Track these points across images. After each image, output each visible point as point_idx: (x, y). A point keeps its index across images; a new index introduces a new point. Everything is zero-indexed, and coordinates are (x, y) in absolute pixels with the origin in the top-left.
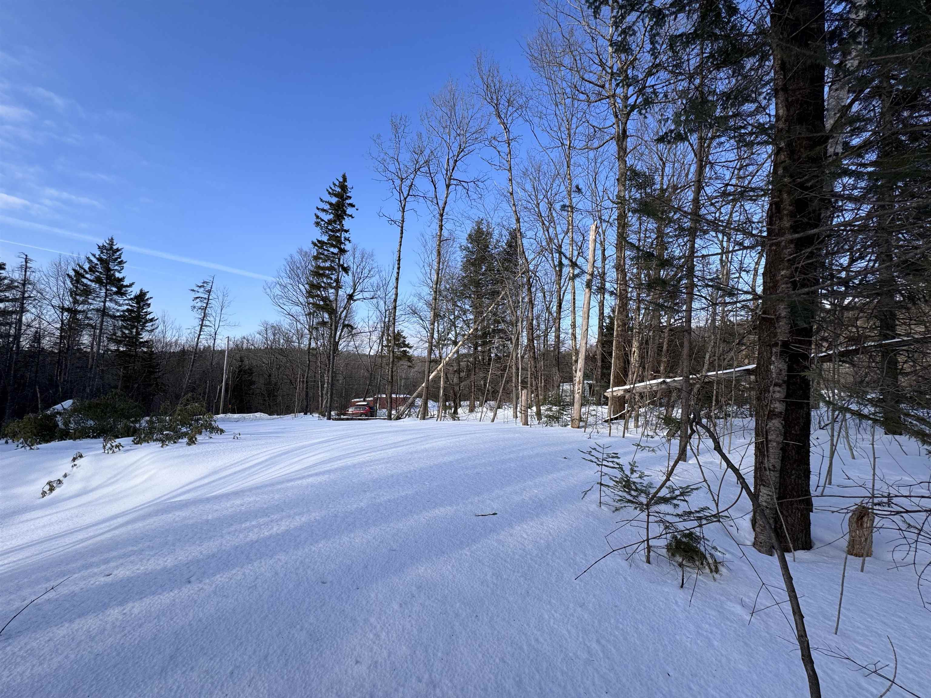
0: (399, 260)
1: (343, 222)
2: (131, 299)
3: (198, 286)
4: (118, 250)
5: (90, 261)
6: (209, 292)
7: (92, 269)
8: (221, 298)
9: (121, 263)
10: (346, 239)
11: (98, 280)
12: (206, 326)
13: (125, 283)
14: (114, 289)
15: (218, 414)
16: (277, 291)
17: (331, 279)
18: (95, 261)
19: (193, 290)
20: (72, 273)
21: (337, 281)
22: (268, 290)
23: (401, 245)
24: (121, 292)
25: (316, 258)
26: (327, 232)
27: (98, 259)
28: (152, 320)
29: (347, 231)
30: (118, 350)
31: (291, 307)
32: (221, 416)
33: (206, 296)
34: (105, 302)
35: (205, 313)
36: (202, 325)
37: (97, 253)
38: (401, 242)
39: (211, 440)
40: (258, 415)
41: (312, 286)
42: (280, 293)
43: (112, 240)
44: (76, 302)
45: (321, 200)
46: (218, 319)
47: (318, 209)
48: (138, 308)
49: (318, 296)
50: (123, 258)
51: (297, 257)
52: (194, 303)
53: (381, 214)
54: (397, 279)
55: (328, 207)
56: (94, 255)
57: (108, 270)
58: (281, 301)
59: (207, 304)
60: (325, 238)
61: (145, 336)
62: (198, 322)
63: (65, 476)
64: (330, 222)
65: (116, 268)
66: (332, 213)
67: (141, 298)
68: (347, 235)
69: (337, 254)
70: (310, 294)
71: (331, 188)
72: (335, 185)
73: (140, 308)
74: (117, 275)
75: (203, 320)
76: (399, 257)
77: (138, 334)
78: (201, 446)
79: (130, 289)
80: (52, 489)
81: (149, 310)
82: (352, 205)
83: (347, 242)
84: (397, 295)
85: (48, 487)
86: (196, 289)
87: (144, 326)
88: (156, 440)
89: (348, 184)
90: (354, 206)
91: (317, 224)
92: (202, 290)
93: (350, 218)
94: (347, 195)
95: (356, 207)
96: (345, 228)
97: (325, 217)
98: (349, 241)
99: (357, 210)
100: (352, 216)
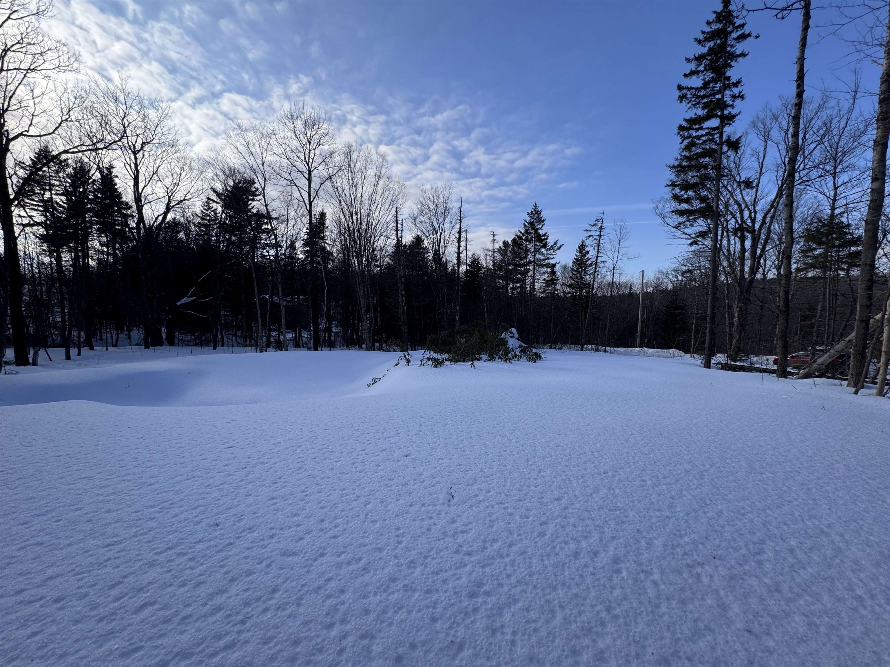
1: (729, 72)
2: (550, 249)
3: (591, 225)
4: (540, 212)
5: (525, 226)
6: (601, 228)
7: (527, 232)
8: (619, 232)
9: (542, 221)
10: (734, 97)
12: (600, 262)
15: (634, 346)
19: (587, 231)
21: (718, 167)
23: (804, 45)
24: (545, 246)
26: (699, 103)
27: (528, 223)
28: (591, 265)
29: (736, 85)
32: (638, 349)
34: (535, 255)
35: (598, 250)
37: (528, 219)
40: (672, 351)
41: (678, 186)
43: (535, 206)
46: (616, 253)
48: (582, 256)
50: (543, 217)
56: (526, 221)
57: (536, 230)
59: (599, 241)
60: (701, 112)
64: (705, 85)
65: (540, 226)
68: (736, 91)
69: (717, 127)
72: (709, 23)
74: (541, 232)
75: (597, 257)
77: (582, 277)
79: (548, 241)
81: (589, 256)
82: (744, 37)
83: (738, 101)
85: (372, 382)
86: (589, 228)
87: (585, 271)
89: (735, 6)
90: (749, 35)
91: (682, 98)
92: (594, 228)
93: (740, 59)
94: (736, 25)
95: (754, 34)
96: (734, 80)
97: (696, 82)
98: (742, 97)
99: (757, 37)
100: (743, 55)
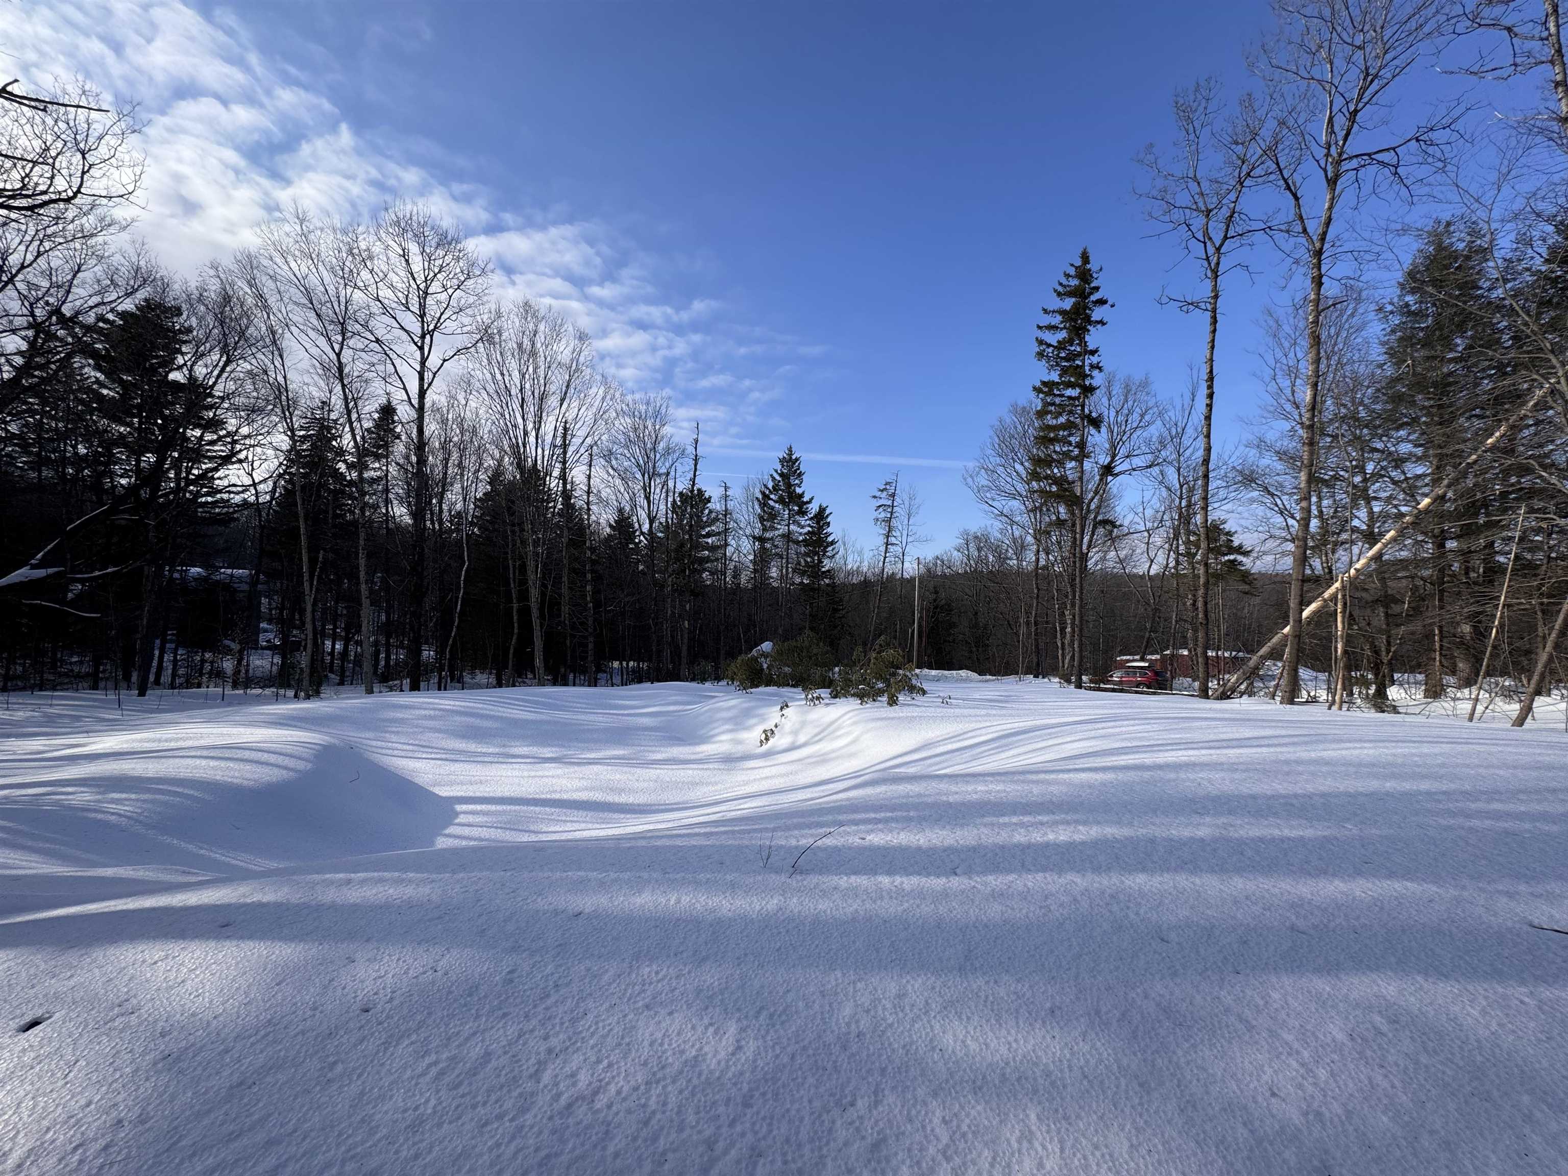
0: (1211, 379)
1: (1087, 338)
2: (812, 518)
3: (880, 490)
4: (797, 459)
5: (774, 479)
6: (893, 495)
7: (775, 489)
8: (907, 503)
9: (800, 475)
10: (1092, 367)
11: (781, 501)
12: (892, 544)
13: (805, 500)
14: (796, 508)
16: (983, 480)
17: (1070, 444)
18: (778, 478)
19: (875, 497)
20: (760, 497)
21: (1082, 445)
22: (969, 480)
23: (1213, 347)
24: (802, 513)
25: (1041, 414)
26: (1057, 365)
27: (780, 475)
28: (833, 543)
29: (1093, 352)
30: (802, 583)
31: (1004, 503)
33: (890, 503)
34: (788, 525)
35: (889, 527)
36: (887, 544)
37: (779, 467)
38: (1213, 341)
39: (913, 702)
40: (963, 673)
41: (1038, 461)
42: (986, 483)
43: (790, 450)
44: (765, 529)
45: (1046, 311)
46: (905, 533)
47: (1039, 327)
48: (819, 529)
49: (1047, 477)
50: (802, 469)
51: (1009, 419)
52: (876, 514)
53: (1166, 300)
54: (1208, 418)
55: (1059, 318)
56: (776, 471)
57: (789, 485)
58: (988, 495)
59: (892, 513)
60: (1055, 377)
61: (827, 564)
62: (881, 540)
63: (776, 726)
64: (1061, 346)
65: (796, 481)
66: (1065, 328)
67: (821, 517)
68: (1095, 359)
69: (1078, 398)
70: (1034, 476)
71: (1061, 284)
72: (1067, 276)
73: (821, 528)
74: (799, 490)
75: (888, 537)
76: (1211, 372)
77: (820, 561)
78: (905, 709)
79: (810, 506)
80: (767, 739)
81: (829, 530)
82: (1102, 302)
83: (1095, 373)
84: (1208, 449)
85: (763, 736)
86: (878, 494)
87: (825, 552)
88: (853, 695)
89: (1093, 266)
90: (1104, 303)
91: (1040, 355)
92: (884, 494)
93: (1099, 326)
94: (1092, 285)
95: (1110, 303)
96: (1091, 347)
97: (1053, 338)
98: (1100, 369)
99: (1112, 306)
100: (1102, 323)
